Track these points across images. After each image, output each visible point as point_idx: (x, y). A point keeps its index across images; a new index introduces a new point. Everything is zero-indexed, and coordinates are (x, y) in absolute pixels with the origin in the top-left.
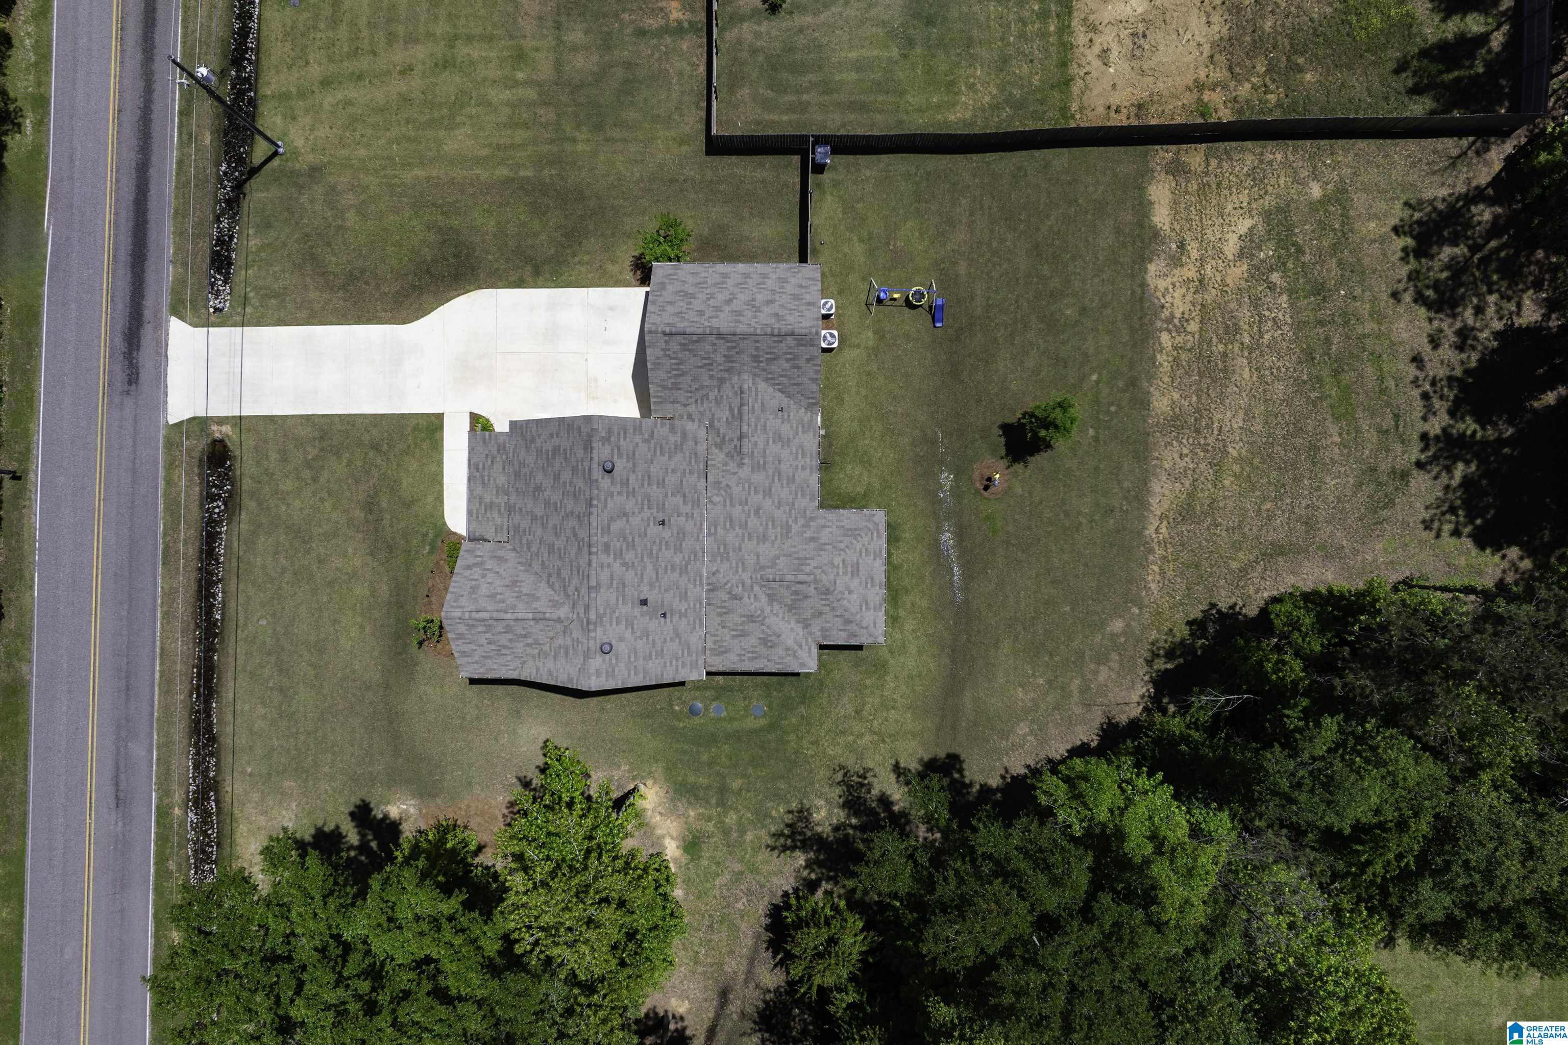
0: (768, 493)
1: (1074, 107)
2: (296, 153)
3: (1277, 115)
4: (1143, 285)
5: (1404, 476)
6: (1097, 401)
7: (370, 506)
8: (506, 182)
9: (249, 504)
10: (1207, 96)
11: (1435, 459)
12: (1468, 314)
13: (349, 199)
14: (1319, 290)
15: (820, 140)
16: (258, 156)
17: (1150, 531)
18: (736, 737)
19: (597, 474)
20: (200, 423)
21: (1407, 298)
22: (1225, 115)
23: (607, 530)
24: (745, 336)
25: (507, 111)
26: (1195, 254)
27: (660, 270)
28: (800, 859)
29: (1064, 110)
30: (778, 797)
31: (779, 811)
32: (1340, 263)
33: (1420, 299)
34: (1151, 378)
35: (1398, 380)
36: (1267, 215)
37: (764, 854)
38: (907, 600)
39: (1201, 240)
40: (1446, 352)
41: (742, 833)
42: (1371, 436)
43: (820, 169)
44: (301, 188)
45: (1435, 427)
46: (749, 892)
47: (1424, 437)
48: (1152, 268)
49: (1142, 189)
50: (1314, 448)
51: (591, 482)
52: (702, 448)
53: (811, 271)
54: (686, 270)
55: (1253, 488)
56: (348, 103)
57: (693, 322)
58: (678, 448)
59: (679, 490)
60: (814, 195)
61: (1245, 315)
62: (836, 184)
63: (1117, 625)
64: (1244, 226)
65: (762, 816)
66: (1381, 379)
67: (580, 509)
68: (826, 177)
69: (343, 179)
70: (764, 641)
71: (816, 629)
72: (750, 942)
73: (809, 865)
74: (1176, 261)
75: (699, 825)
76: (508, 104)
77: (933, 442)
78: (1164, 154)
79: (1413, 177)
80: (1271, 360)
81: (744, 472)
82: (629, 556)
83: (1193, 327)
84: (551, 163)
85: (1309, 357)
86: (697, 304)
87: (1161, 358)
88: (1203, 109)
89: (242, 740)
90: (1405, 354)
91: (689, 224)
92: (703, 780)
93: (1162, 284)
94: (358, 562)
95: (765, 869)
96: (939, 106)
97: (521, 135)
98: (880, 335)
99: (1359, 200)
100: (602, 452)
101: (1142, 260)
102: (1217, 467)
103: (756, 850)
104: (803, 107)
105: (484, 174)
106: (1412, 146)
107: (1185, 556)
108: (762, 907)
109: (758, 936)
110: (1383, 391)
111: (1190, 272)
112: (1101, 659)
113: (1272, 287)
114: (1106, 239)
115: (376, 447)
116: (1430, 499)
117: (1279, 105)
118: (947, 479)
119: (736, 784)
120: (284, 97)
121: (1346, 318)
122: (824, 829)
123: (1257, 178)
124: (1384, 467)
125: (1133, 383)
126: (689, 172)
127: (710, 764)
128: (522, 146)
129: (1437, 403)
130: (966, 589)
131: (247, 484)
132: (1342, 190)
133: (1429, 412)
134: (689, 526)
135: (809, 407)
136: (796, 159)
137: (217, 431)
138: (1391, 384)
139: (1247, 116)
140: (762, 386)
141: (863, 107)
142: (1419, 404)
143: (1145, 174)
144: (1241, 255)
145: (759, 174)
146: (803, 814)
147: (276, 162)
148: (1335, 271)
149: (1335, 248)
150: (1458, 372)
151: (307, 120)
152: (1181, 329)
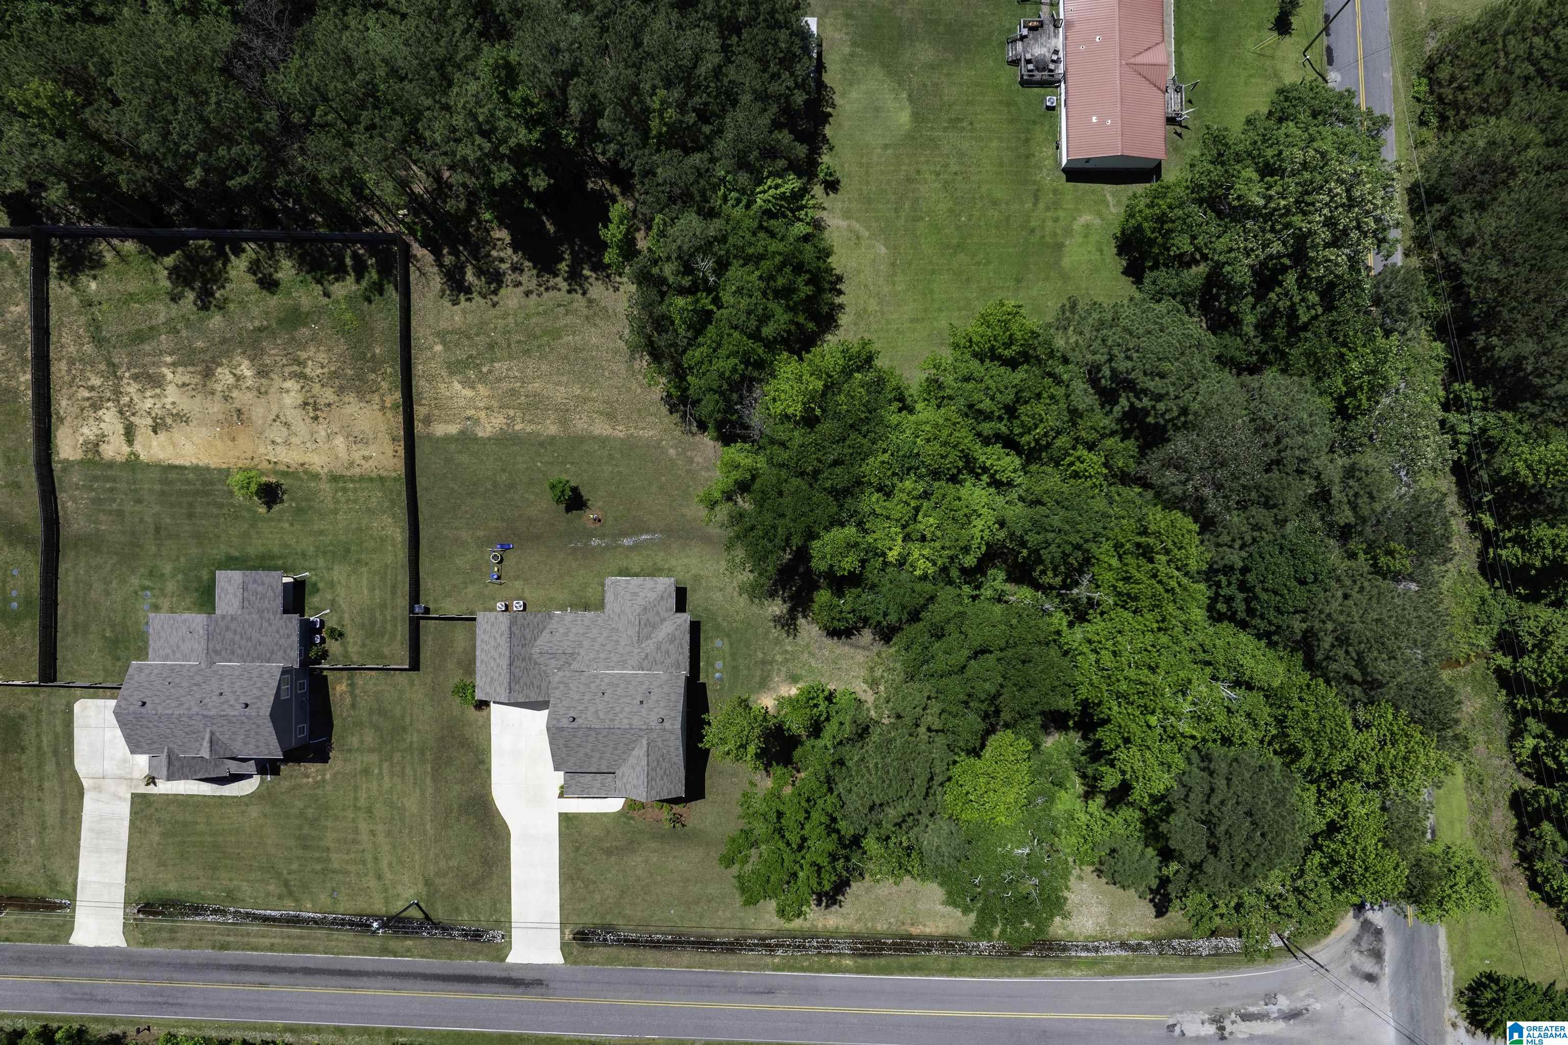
0: (594, 640)
1: (394, 475)
2: (418, 894)
3: (398, 368)
4: (489, 439)
5: (590, 301)
6: (552, 463)
7: (609, 852)
8: (434, 780)
9: (608, 919)
10: (388, 405)
11: (581, 286)
12: (504, 266)
13: (443, 864)
14: (491, 346)
15: (412, 610)
16: (418, 915)
17: (621, 435)
18: (734, 656)
19: (575, 725)
20: (564, 946)
21: (495, 299)
22: (398, 395)
23: (603, 721)
24: (511, 652)
25: (395, 778)
26: (473, 412)
27: (479, 695)
28: (801, 621)
29: (395, 480)
30: (766, 633)
31: (775, 632)
32: (477, 335)
33: (495, 292)
34: (539, 435)
35: (539, 305)
36: (452, 373)
37: (799, 640)
38: (660, 563)
39: (465, 408)
40: (524, 278)
41: (786, 651)
42: (569, 319)
43: (427, 610)
44: (436, 891)
45: (564, 286)
46: (820, 648)
47: (569, 292)
48: (480, 434)
49: (438, 439)
50: (576, 350)
51: (579, 728)
52: (568, 674)
53: (480, 616)
54: (479, 681)
55: (597, 381)
56: (390, 865)
57: (505, 678)
58: (567, 685)
59: (588, 685)
60: (441, 613)
61: (505, 385)
62: (436, 601)
63: (672, 452)
64: (457, 386)
65: (777, 642)
66: (539, 314)
67: (593, 733)
68: (431, 606)
69: (432, 869)
70: (672, 642)
71: (666, 615)
72: (847, 648)
73: (805, 617)
74: (477, 421)
75: (783, 674)
76: (391, 777)
77: (575, 549)
78: (419, 427)
79: (430, 295)
80: (529, 372)
81: (582, 651)
82: (617, 709)
83: (511, 413)
84: (423, 754)
85: (527, 352)
86: (496, 676)
87: (528, 430)
88: (395, 407)
89: (737, 924)
90: (524, 301)
91: (457, 680)
92: (758, 673)
93: (489, 429)
94: (639, 859)
95: (807, 640)
96: (394, 545)
97: (409, 771)
98: (517, 578)
99: (443, 325)
100: (565, 723)
101: (475, 439)
102: (586, 400)
103: (796, 644)
104: (394, 619)
105: (430, 791)
106: (414, 296)
107: (635, 416)
108: (828, 642)
109: (844, 644)
110: (545, 312)
111: (483, 414)
112: (691, 461)
113: (490, 372)
114: (464, 458)
115: (577, 849)
116: (602, 288)
117: (392, 367)
118: (595, 542)
119: (760, 655)
120: (387, 901)
121: (506, 332)
122: (785, 608)
123: (431, 379)
124: (585, 312)
125: (541, 444)
126: (429, 681)
127: (749, 669)
128: (414, 770)
129: (551, 283)
130: (654, 532)
131: (597, 921)
132: (438, 334)
133: (556, 288)
134: (607, 680)
135: (551, 618)
136: (422, 622)
137: (568, 936)
138: (541, 309)
139: (399, 383)
140: (538, 642)
141: (394, 587)
142: (552, 293)
143: (429, 437)
144: (473, 388)
145: (430, 643)
146: (777, 620)
147: (422, 904)
148: (482, 337)
149: (468, 337)
150: (535, 272)
151: (399, 887)
152: (513, 419)
